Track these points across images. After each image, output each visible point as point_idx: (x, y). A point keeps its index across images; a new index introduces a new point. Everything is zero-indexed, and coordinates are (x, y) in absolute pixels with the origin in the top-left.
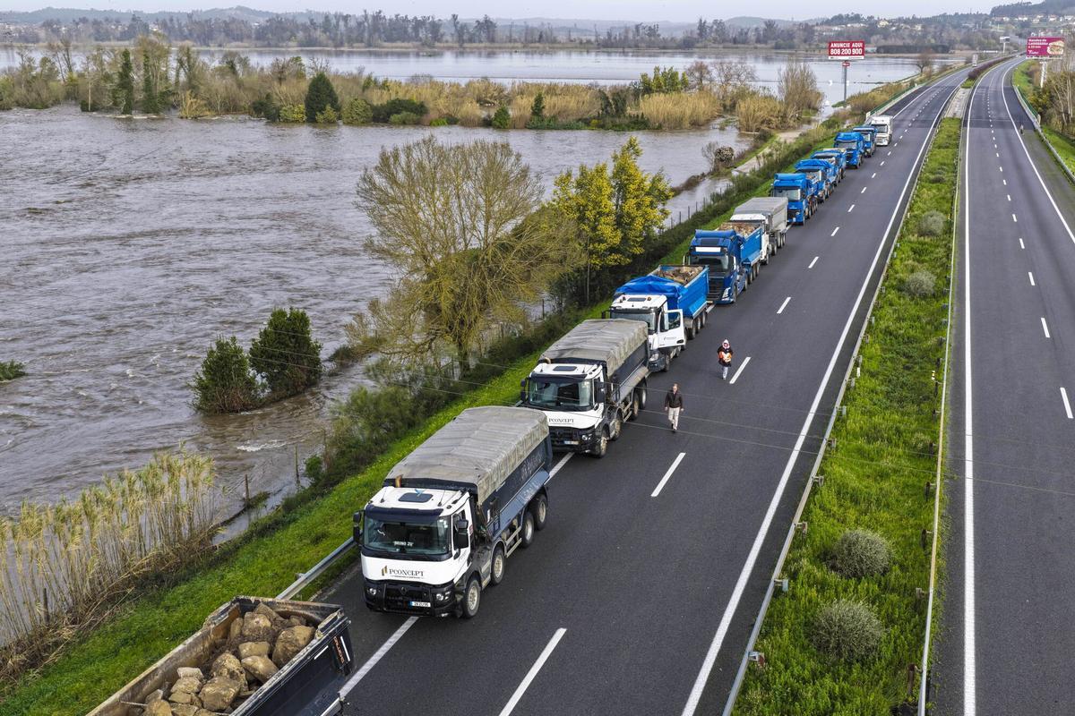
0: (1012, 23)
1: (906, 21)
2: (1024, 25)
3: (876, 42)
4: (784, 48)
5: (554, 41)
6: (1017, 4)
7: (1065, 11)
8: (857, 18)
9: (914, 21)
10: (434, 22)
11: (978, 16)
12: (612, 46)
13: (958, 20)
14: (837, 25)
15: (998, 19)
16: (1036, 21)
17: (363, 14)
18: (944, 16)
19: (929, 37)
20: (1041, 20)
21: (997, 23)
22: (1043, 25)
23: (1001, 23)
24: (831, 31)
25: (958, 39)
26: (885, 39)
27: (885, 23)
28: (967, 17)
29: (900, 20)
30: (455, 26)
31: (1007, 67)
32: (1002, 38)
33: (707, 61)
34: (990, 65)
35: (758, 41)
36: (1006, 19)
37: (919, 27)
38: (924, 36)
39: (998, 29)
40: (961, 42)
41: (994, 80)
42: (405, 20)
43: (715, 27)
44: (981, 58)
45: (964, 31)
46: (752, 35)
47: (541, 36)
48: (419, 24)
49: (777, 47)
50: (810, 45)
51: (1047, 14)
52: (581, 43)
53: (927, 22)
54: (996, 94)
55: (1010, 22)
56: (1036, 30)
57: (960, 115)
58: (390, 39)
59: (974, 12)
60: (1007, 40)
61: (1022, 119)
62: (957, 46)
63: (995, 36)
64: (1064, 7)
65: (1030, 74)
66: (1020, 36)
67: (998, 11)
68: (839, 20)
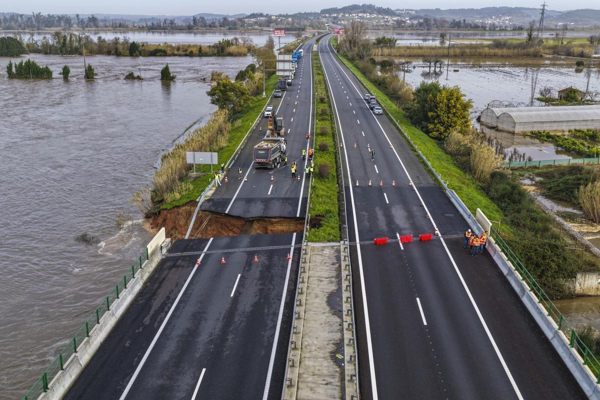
0: (330, 17)
1: (284, 16)
2: (335, 18)
3: (273, 26)
4: (233, 29)
5: (127, 27)
6: (332, 8)
7: (352, 12)
8: (261, 15)
9: (287, 16)
10: (67, 18)
11: (315, 14)
12: (155, 29)
13: (306, 16)
14: (253, 18)
15: (324, 15)
16: (340, 16)
17: (32, 14)
18: (300, 13)
19: (296, 24)
20: (342, 16)
21: (323, 17)
22: (343, 18)
23: (325, 17)
24: (251, 21)
25: (308, 25)
26: (276, 25)
27: (275, 17)
28: (310, 14)
29: (280, 16)
30: (78, 20)
31: (329, 37)
32: (326, 25)
33: (238, 37)
34: (322, 37)
35: (221, 26)
36: (327, 15)
37: (290, 19)
38: (293, 24)
39: (324, 20)
40: (309, 26)
41: (325, 41)
42: (53, 16)
43: (201, 20)
44: (319, 33)
45: (310, 21)
46: (217, 24)
47: (120, 24)
48: (60, 18)
49: (230, 29)
50: (244, 28)
51: (344, 13)
52: (139, 27)
53: (293, 16)
54: (325, 46)
55: (329, 17)
56: (340, 20)
57: (317, 50)
58: (47, 26)
59: (313, 12)
60: (328, 25)
61: (332, 52)
62: (307, 28)
63: (323, 23)
64: (352, 10)
65: (336, 40)
66: (334, 23)
67: (324, 12)
68: (253, 16)
